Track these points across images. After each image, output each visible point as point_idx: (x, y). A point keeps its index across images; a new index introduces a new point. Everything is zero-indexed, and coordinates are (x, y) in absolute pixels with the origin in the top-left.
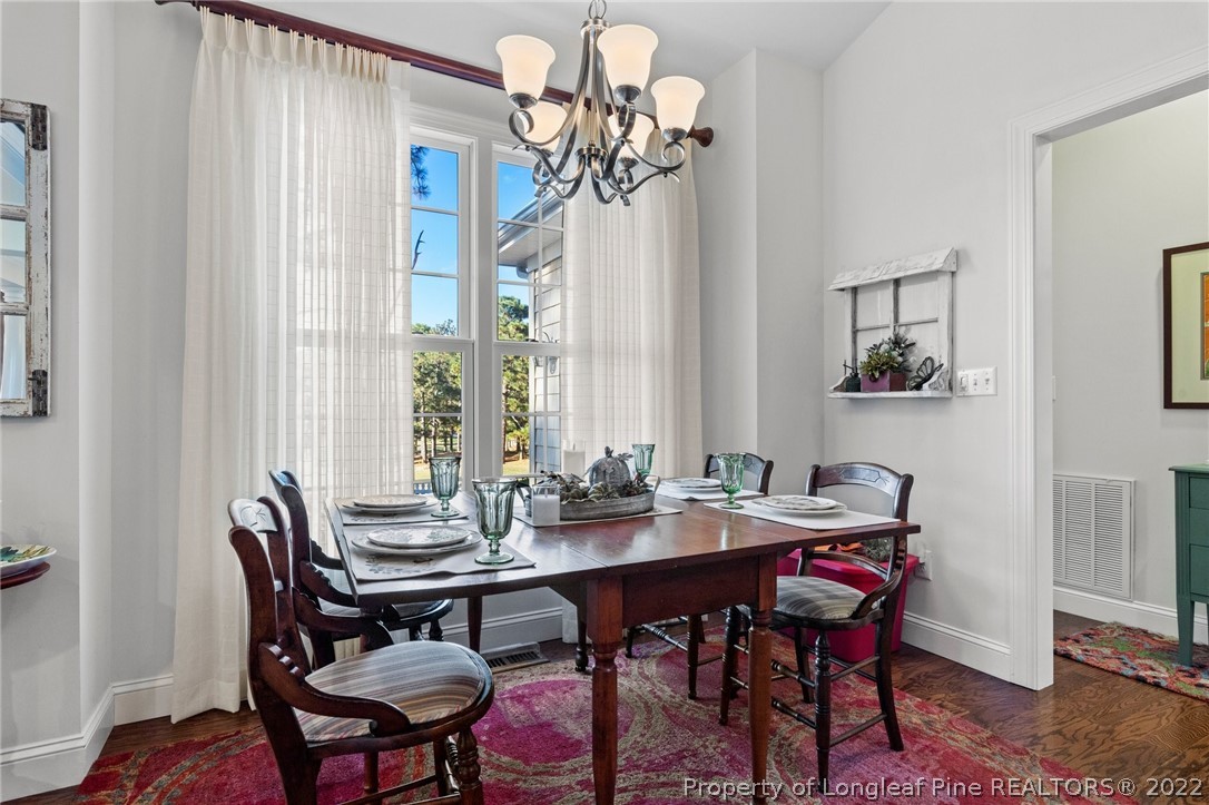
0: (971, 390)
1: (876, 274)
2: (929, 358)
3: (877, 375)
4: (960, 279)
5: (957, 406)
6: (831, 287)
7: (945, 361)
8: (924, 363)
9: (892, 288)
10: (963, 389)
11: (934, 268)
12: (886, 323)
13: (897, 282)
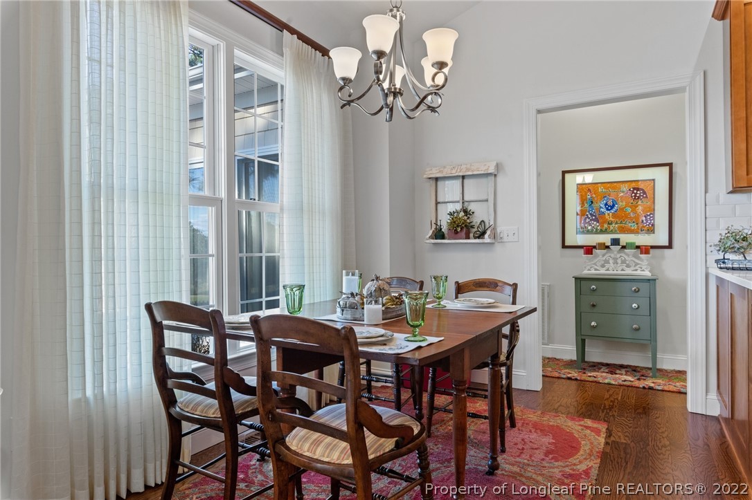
0: (505, 239)
1: (454, 171)
2: (483, 221)
3: (459, 229)
4: (499, 179)
5: (498, 247)
6: (425, 176)
7: (492, 223)
8: (480, 224)
9: (461, 180)
10: (501, 238)
11: (489, 172)
12: (458, 199)
13: (463, 177)
